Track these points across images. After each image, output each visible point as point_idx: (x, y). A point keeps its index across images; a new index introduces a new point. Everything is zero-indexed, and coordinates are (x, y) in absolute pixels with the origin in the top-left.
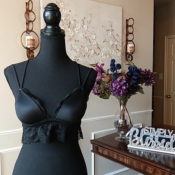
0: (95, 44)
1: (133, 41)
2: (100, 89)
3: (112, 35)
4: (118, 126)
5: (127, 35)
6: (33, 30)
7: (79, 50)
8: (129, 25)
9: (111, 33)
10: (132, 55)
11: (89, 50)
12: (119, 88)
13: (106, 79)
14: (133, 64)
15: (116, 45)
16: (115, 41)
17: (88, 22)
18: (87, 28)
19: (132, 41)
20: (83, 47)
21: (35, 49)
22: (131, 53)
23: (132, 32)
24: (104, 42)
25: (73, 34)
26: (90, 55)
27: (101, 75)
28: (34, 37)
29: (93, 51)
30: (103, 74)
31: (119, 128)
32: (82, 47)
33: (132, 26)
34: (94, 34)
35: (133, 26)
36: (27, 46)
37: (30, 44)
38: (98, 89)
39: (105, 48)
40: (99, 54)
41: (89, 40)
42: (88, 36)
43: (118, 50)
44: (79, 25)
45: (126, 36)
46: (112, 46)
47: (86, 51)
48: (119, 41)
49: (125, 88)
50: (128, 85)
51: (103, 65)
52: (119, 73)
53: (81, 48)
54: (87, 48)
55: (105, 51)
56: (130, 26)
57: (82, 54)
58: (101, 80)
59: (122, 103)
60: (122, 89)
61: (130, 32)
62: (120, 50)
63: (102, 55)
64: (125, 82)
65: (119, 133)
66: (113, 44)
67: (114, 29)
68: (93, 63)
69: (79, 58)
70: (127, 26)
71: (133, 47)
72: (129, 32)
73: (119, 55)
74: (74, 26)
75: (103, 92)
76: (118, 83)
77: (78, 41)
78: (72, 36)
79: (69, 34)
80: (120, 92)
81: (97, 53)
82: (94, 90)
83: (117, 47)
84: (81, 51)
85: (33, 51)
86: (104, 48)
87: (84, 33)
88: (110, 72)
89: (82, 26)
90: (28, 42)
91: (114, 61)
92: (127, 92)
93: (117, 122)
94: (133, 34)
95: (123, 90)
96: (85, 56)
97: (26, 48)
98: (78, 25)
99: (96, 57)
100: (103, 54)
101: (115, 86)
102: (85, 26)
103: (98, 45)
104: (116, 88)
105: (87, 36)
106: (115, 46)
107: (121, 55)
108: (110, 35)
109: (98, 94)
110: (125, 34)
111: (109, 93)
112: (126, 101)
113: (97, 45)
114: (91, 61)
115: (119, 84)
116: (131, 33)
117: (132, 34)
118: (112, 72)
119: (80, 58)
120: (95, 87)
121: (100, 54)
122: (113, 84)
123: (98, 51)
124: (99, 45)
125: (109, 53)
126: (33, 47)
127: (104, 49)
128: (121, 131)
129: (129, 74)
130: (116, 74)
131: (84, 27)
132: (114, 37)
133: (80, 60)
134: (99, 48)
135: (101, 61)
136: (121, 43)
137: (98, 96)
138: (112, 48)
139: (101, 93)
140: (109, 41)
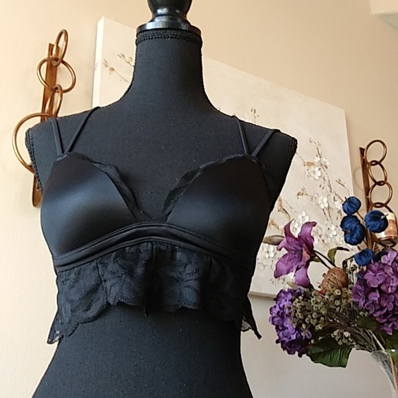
3: (325, 180)
5: (368, 190)
8: (369, 161)
9: (319, 174)
15: (339, 212)
16: (335, 201)
19: (385, 205)
24: (298, 195)
33: (379, 163)
39: (304, 214)
45: (367, 194)
46: (326, 212)
51: (312, 224)
56: (375, 163)
61: (377, 180)
66: (329, 207)
67: (327, 164)
70: (365, 165)
71: (393, 222)
72: (374, 180)
76: (391, 270)
81: (281, 227)
86: (301, 213)
94: (388, 184)
108: (317, 178)
110: (362, 186)
116: (380, 183)
123: (281, 219)
124: (283, 201)
125: (320, 232)
127: (300, 217)
132: (330, 186)
134: (286, 212)
138: (329, 218)
139: (312, 341)
140: (316, 196)
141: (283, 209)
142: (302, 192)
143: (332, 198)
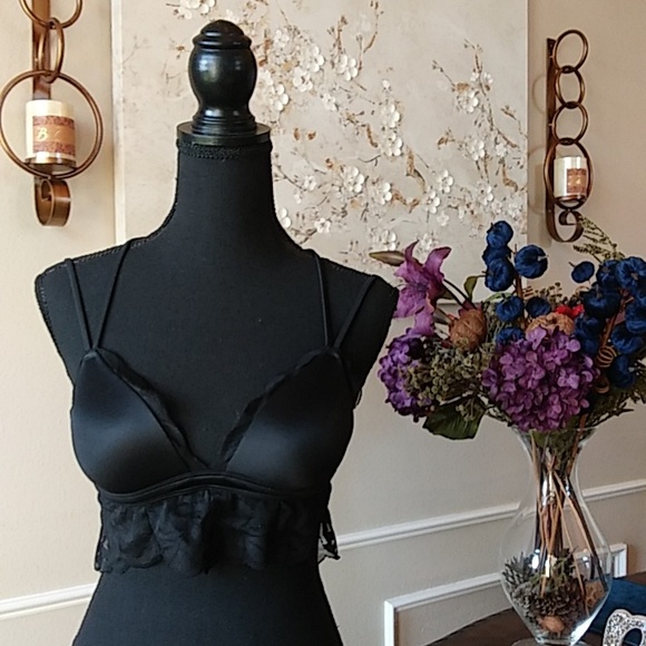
0: (398, 153)
1: (581, 141)
2: (431, 385)
3: (483, 111)
4: (528, 591)
5: (552, 114)
6: (63, 71)
7: (314, 184)
8: (561, 65)
9: (476, 102)
10: (579, 210)
11: (369, 182)
12: (541, 382)
13: (461, 329)
14: (615, 246)
15: (502, 161)
16: (496, 143)
17: (359, 39)
18: (355, 72)
19: (576, 142)
20: (336, 167)
21: (75, 171)
22: (574, 199)
23: (576, 100)
24: (439, 143)
25: (285, 100)
26: (371, 206)
27: (432, 308)
28: (69, 108)
29: (388, 187)
30: (440, 301)
31: (532, 599)
32: (331, 167)
33: (575, 70)
34: (391, 100)
35: (580, 70)
36: (30, 154)
37: (44, 143)
38: (416, 386)
39: (446, 175)
40: (415, 203)
41: (368, 130)
42: (362, 113)
43: (508, 183)
44: (316, 54)
45: (550, 119)
46: (481, 164)
47: (351, 188)
48: (514, 143)
49: (573, 382)
50: (594, 367)
51: (444, 252)
52: (535, 299)
53: (325, 170)
54: (356, 171)
55: (447, 190)
56: (568, 69)
57: (332, 204)
58: (432, 336)
59: (549, 464)
60: (560, 390)
61: (566, 100)
62: (520, 187)
63: (434, 210)
64: (574, 346)
65: (532, 627)
66: (486, 156)
67: (490, 82)
68: (386, 249)
69: (317, 225)
70: (553, 71)
71: (583, 171)
72: (562, 100)
73: (514, 209)
74: (289, 58)
75: (442, 403)
76: (535, 356)
77: (311, 137)
78: (281, 108)
79: (264, 97)
80: (545, 405)
81: (409, 200)
82: (397, 390)
83: (507, 171)
84: (328, 188)
85: (65, 184)
86: (441, 172)
87: (343, 99)
88: (482, 293)
89: (329, 58)
90: (35, 135)
91: (504, 230)
92: (586, 404)
93: (521, 566)
94: (582, 109)
95: (563, 394)
96: (345, 212)
97: (28, 166)
98: (308, 54)
99: (402, 217)
100: (437, 202)
101: (519, 373)
102: (348, 63)
103: (411, 157)
104: (521, 382)
105: (354, 109)
106: (494, 166)
107: (525, 208)
108: (471, 110)
109: (417, 412)
110: (544, 107)
111: (477, 407)
112: (571, 450)
113: (406, 157)
114: (376, 239)
115: (541, 361)
116: (571, 105)
117: (577, 109)
118: (492, 293)
119: (323, 225)
120: (400, 374)
121: (424, 201)
122: (506, 360)
123: (410, 189)
124: (416, 158)
125: (468, 200)
126: (67, 163)
127: (440, 180)
128: (543, 616)
129: (597, 304)
130: (518, 304)
131: (343, 66)
132: (491, 121)
133: (320, 230)
134: (419, 175)
135: (426, 236)
136: (526, 151)
137: (416, 420)
138: (484, 174)
139: (432, 408)
140: (467, 140)
141: (415, 171)
142: (445, 137)
143: (493, 139)
